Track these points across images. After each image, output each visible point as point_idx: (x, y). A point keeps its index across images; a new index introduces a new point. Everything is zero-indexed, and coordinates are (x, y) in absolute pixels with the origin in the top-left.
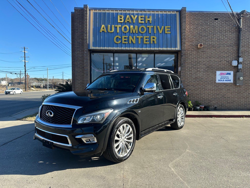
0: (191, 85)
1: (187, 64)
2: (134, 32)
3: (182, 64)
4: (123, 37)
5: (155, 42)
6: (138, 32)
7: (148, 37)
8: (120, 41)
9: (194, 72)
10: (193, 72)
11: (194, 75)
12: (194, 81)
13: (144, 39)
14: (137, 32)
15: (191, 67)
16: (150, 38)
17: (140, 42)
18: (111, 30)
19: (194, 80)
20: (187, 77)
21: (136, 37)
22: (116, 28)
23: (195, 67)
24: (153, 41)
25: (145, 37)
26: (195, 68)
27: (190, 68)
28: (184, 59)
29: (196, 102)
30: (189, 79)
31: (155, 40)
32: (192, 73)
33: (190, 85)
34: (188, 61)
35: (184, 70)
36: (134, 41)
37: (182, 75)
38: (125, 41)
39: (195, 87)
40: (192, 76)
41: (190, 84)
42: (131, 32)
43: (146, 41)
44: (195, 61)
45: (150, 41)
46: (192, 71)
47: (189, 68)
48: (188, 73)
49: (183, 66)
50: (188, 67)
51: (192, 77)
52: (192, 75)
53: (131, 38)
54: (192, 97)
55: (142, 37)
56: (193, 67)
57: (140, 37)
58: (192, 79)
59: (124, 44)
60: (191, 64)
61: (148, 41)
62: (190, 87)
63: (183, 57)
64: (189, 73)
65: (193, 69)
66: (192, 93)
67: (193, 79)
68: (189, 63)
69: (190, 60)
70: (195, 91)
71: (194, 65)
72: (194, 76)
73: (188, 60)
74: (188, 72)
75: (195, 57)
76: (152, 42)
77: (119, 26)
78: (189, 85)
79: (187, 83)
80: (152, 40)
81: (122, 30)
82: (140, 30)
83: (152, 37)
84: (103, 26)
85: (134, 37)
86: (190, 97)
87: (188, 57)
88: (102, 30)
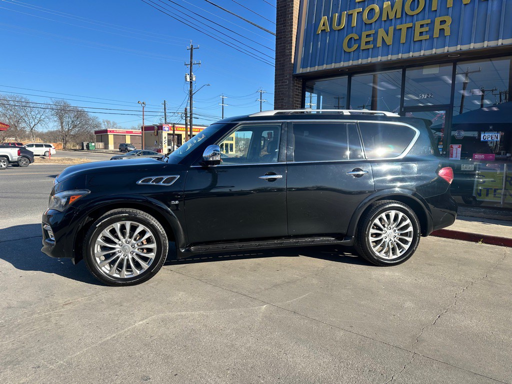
2: (392, 16)
4: (364, 34)
5: (447, 33)
6: (402, 15)
7: (429, 21)
8: (356, 46)
13: (414, 30)
14: (399, 16)
16: (433, 22)
17: (403, 40)
18: (339, 24)
21: (395, 29)
22: (350, 16)
24: (442, 30)
25: (418, 24)
31: (446, 27)
36: (389, 40)
38: (367, 43)
42: (384, 18)
43: (421, 34)
45: (432, 30)
53: (381, 33)
55: (410, 25)
57: (404, 27)
59: (364, 51)
61: (426, 32)
76: (436, 34)
77: (358, 11)
80: (437, 27)
81: (364, 19)
82: (407, 9)
83: (438, 20)
84: (324, 18)
85: (391, 29)
88: (321, 27)
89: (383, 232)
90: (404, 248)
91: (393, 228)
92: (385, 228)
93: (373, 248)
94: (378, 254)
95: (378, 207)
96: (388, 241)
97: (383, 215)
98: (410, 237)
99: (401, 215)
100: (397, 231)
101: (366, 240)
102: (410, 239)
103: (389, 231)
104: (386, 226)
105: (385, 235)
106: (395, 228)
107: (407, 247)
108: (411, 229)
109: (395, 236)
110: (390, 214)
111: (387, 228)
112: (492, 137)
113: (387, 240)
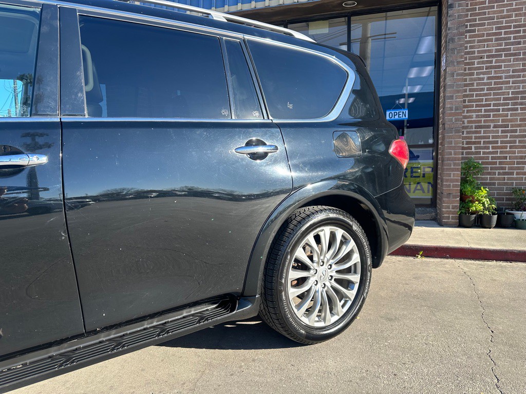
0: (495, 127)
1: (479, 41)
3: (453, 40)
9: (508, 71)
10: (504, 72)
11: (508, 82)
12: (509, 110)
15: (497, 50)
19: (508, 104)
20: (477, 95)
23: (518, 49)
26: (515, 55)
27: (493, 56)
28: (459, 16)
29: (515, 191)
30: (486, 100)
32: (500, 78)
33: (492, 125)
34: (485, 30)
35: (459, 63)
37: (452, 86)
39: (516, 131)
40: (501, 88)
41: (492, 121)
44: (515, 27)
46: (500, 67)
47: (488, 57)
48: (483, 79)
49: (453, 50)
50: (485, 51)
51: (503, 94)
52: (503, 83)
54: (499, 174)
56: (504, 50)
58: (499, 99)
60: (497, 40)
62: (490, 132)
63: (457, 8)
64: (485, 76)
65: (503, 61)
66: (499, 158)
67: (505, 99)
68: (488, 35)
69: (494, 23)
70: (511, 147)
71: (512, 44)
72: (510, 88)
73: (484, 25)
74: (484, 73)
75: (515, 10)
78: (489, 127)
79: (477, 116)
86: (489, 174)
87: (485, 14)
89: (312, 272)
90: (347, 297)
91: (328, 261)
92: (315, 264)
93: (295, 310)
94: (305, 320)
95: (300, 222)
96: (321, 289)
97: (310, 238)
98: (355, 272)
99: (340, 233)
100: (334, 266)
101: (284, 297)
102: (356, 278)
103: (321, 269)
104: (315, 259)
105: (315, 278)
106: (331, 262)
107: (352, 294)
108: (356, 258)
109: (332, 276)
110: (321, 234)
111: (318, 263)
112: (399, 115)
113: (319, 287)
